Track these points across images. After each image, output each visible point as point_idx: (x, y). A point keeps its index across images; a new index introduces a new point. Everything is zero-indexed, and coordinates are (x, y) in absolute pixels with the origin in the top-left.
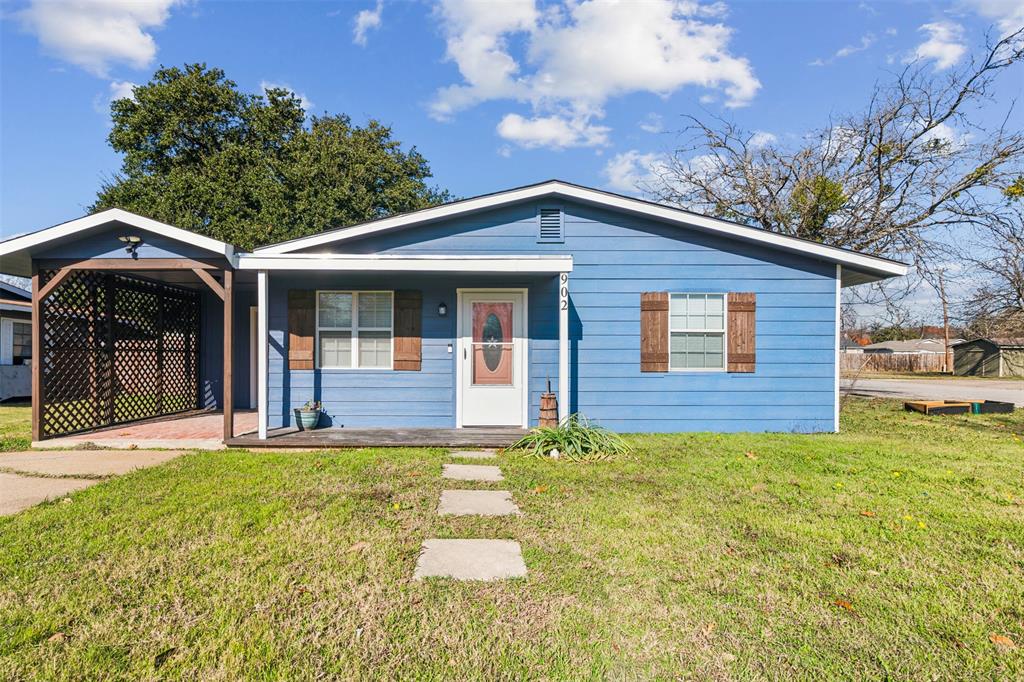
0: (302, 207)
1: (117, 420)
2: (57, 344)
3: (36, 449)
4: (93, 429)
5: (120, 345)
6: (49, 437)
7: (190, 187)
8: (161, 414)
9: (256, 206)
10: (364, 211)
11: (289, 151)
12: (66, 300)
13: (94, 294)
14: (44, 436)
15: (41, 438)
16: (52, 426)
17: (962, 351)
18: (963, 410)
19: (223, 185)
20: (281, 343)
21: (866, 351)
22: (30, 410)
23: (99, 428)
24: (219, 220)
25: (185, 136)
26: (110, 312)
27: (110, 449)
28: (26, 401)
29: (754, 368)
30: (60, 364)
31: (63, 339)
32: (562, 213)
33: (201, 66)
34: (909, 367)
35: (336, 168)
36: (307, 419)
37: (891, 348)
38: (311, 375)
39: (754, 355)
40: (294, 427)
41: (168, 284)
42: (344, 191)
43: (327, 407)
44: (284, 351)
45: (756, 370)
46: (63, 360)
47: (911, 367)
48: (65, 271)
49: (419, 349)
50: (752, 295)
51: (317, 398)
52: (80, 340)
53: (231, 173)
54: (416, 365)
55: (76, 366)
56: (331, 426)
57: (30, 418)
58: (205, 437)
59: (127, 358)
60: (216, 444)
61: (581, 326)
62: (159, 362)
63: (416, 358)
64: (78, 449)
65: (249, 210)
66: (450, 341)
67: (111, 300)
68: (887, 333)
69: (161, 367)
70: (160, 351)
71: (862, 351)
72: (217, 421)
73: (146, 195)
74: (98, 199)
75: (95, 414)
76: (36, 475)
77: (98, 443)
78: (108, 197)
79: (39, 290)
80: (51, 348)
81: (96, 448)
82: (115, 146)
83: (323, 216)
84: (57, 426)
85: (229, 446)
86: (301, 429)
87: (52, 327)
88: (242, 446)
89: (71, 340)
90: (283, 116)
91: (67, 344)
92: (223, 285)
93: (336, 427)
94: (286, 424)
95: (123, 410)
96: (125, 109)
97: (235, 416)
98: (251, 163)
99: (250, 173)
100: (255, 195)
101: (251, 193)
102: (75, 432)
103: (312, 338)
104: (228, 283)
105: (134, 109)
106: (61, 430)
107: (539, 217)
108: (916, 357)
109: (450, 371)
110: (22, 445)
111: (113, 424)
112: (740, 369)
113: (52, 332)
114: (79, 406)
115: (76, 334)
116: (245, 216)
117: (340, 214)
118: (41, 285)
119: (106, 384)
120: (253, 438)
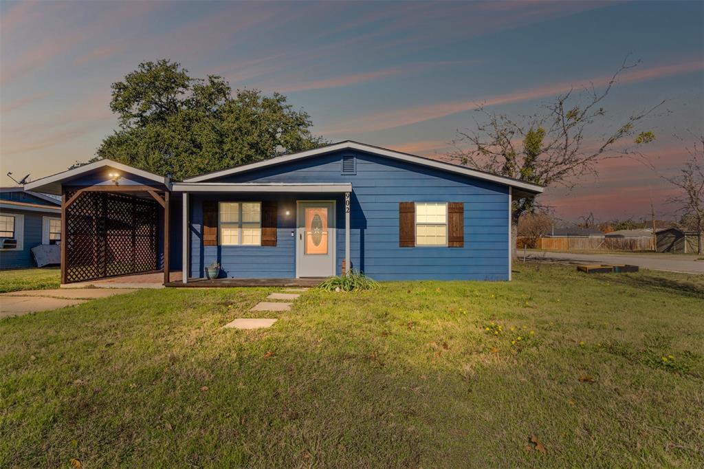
0: (227, 148)
1: (108, 274)
2: (75, 232)
3: (63, 288)
4: (93, 279)
5: (110, 232)
6: (70, 282)
7: (159, 136)
8: (134, 272)
9: (199, 147)
10: (267, 150)
11: (221, 112)
12: (82, 205)
13: (96, 204)
14: (67, 281)
15: (66, 283)
16: (72, 277)
17: (661, 236)
18: (609, 270)
19: (179, 134)
20: (199, 231)
21: (606, 236)
22: (60, 270)
23: (98, 278)
24: (176, 156)
25: (156, 104)
26: (105, 213)
27: (103, 288)
28: (57, 266)
29: (463, 244)
30: (76, 243)
31: (78, 229)
32: (355, 158)
33: (166, 61)
34: (630, 247)
35: (249, 124)
36: (212, 273)
37: (623, 234)
38: (215, 249)
39: (463, 238)
40: (205, 278)
41: (138, 197)
42: (254, 138)
43: (225, 267)
44: (201, 235)
45: (464, 246)
46: (79, 240)
47: (631, 247)
48: (79, 192)
49: (275, 234)
50: (462, 203)
51: (219, 261)
52: (87, 229)
53: (183, 127)
54: (274, 243)
55: (85, 244)
56: (226, 277)
57: (60, 275)
58: (154, 282)
59: (114, 240)
60: (160, 286)
61: (366, 221)
62: (133, 243)
63: (273, 239)
64: (85, 288)
65: (194, 150)
66: (293, 230)
67: (105, 208)
68: (623, 225)
69: (134, 246)
70: (134, 236)
71: (604, 237)
72: (162, 275)
73: (132, 140)
74: (103, 143)
75: (96, 271)
76: (63, 298)
77: (96, 285)
78: (108, 142)
79: (66, 202)
80: (72, 234)
81: (94, 288)
82: (113, 110)
83: (240, 153)
84: (74, 277)
85: (166, 286)
86: (209, 278)
87: (72, 222)
88: (173, 287)
89: (83, 229)
90: (218, 91)
91: (81, 232)
92: (164, 199)
93: (229, 277)
94: (202, 276)
95: (112, 269)
96: (120, 87)
97: (170, 273)
98: (196, 120)
99: (196, 127)
100: (199, 140)
101: (196, 139)
102: (84, 280)
103: (216, 228)
104: (167, 199)
105: (125, 88)
106: (77, 279)
107: (342, 160)
108: (634, 241)
109: (293, 246)
110: (56, 286)
111: (105, 277)
112: (455, 245)
113: (72, 225)
114: (89, 269)
115: (85, 226)
116: (192, 153)
117: (252, 152)
118: (67, 199)
119: (103, 254)
120: (180, 283)
